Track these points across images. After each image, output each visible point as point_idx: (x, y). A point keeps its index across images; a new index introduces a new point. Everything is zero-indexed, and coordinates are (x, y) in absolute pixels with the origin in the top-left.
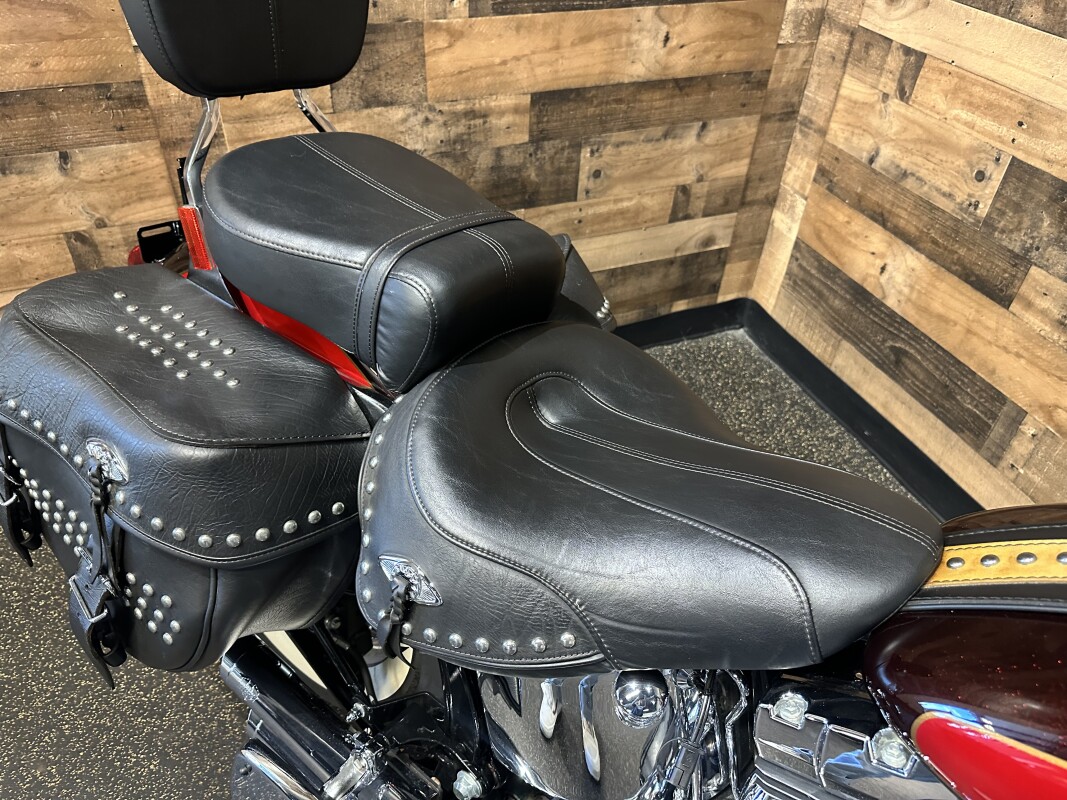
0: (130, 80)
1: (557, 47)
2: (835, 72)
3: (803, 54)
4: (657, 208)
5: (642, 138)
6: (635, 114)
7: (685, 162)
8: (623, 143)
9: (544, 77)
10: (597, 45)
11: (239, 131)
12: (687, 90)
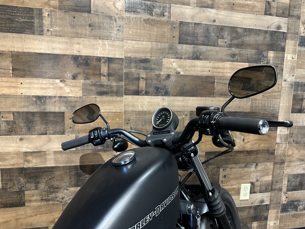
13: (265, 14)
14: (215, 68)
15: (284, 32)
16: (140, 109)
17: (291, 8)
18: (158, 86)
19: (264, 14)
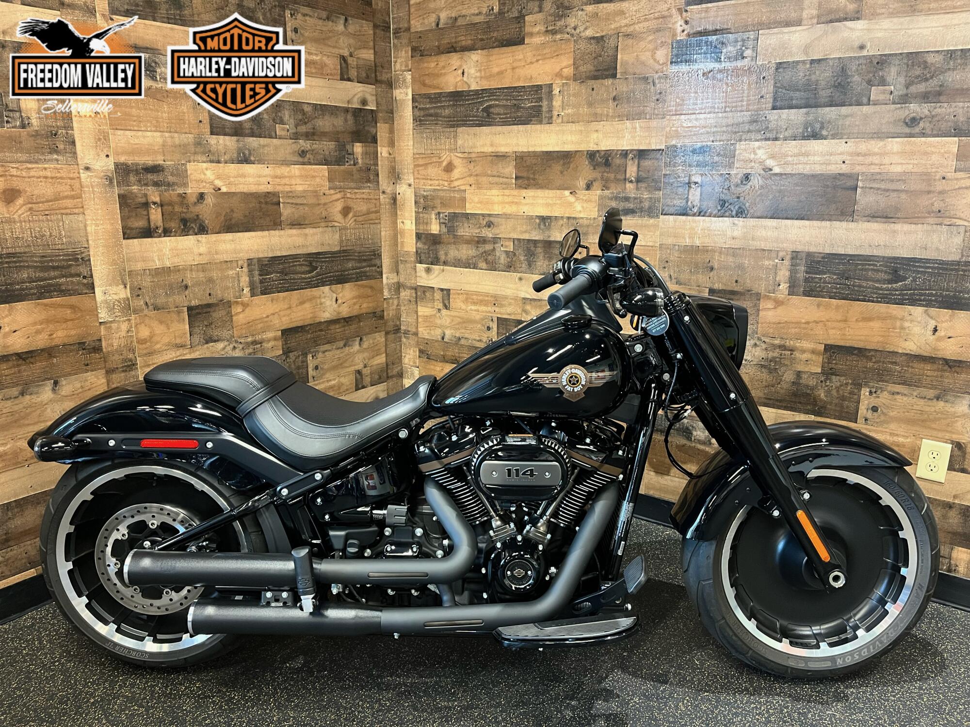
0: (95, 339)
1: (290, 308)
2: (413, 306)
3: (396, 302)
4: (348, 383)
5: (334, 347)
6: (329, 336)
7: (356, 358)
8: (326, 351)
9: (286, 322)
10: (307, 305)
11: (145, 361)
12: (350, 323)
13: (342, 79)
14: (276, 177)
15: (372, 110)
16: (158, 264)
17: (378, 68)
18: (186, 217)
19: (339, 77)
